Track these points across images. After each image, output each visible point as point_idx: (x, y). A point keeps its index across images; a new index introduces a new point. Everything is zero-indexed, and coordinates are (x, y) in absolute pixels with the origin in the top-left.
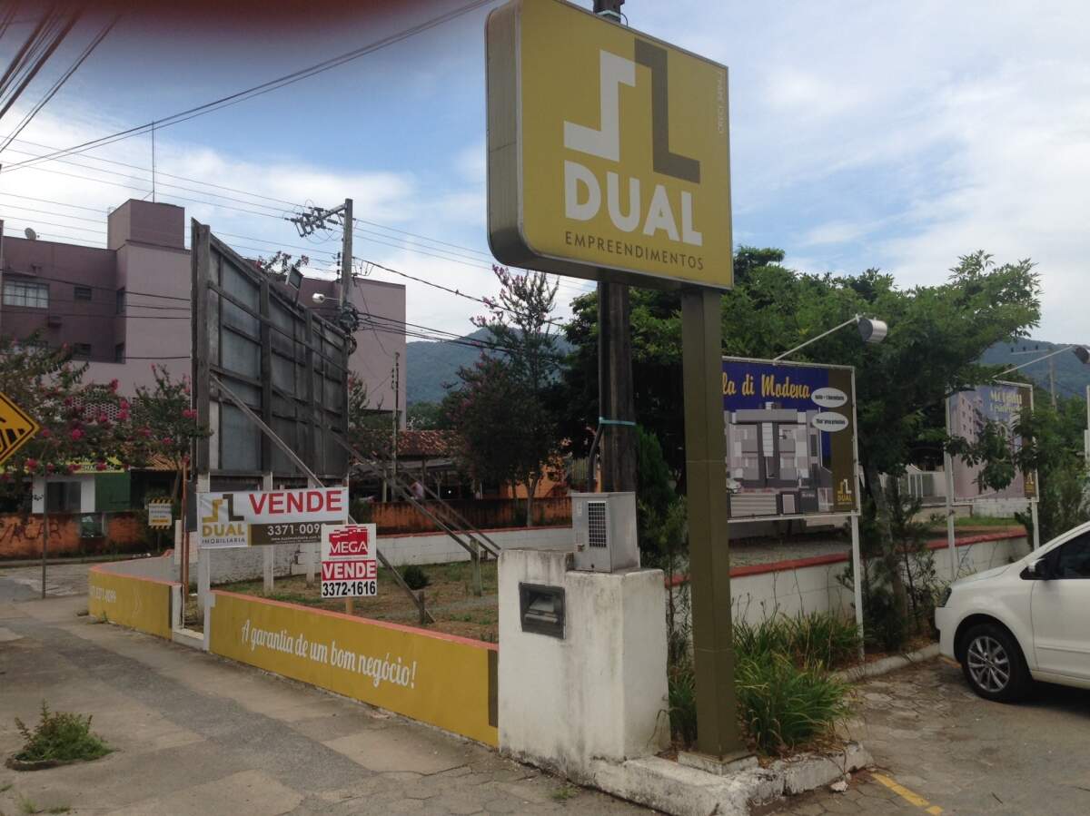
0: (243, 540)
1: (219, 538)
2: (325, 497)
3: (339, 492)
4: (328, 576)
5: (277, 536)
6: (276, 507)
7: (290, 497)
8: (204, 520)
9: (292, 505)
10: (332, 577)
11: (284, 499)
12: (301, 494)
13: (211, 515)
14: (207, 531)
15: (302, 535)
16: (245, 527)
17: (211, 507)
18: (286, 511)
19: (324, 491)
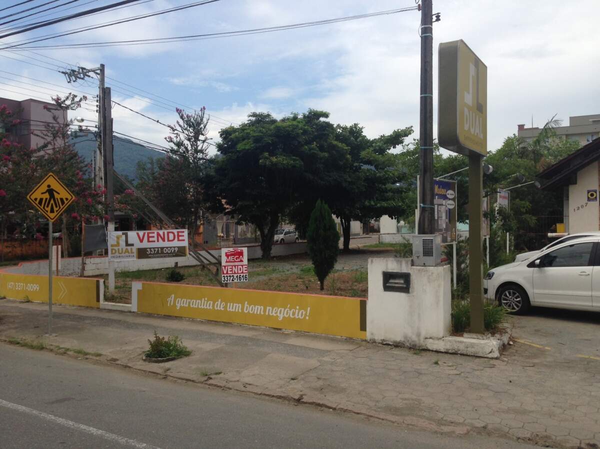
0: (133, 256)
1: (121, 255)
2: (176, 234)
3: (183, 232)
4: (225, 272)
5: (152, 254)
6: (151, 239)
7: (158, 234)
8: (112, 246)
9: (160, 238)
10: (227, 273)
11: (155, 235)
12: (164, 233)
13: (116, 243)
14: (114, 251)
15: (165, 253)
16: (134, 249)
17: (116, 239)
18: (156, 241)
19: (175, 231)
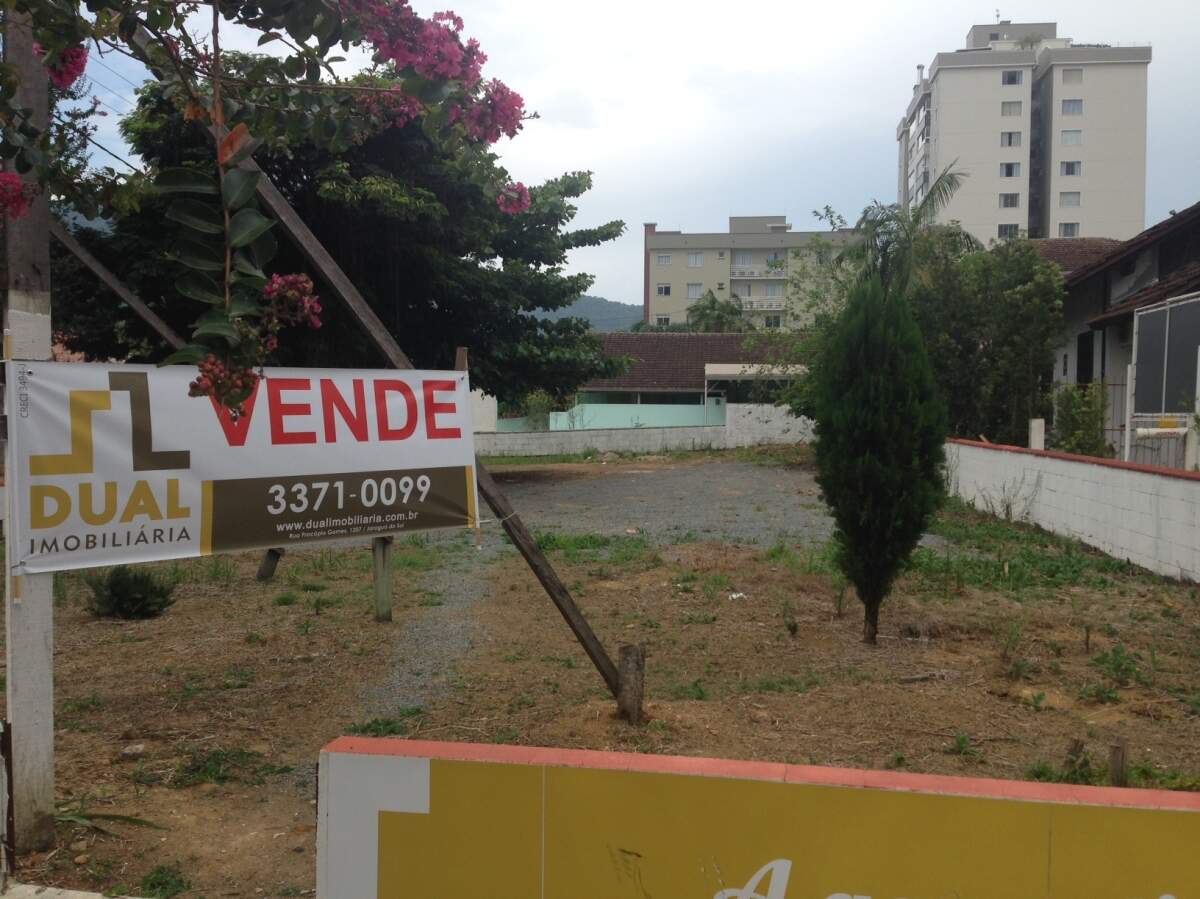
0: (185, 534)
1: (97, 531)
2: (419, 395)
3: (450, 386)
5: (296, 518)
6: (291, 423)
7: (330, 394)
8: (38, 465)
11: (313, 396)
12: (358, 386)
13: (66, 449)
14: (51, 506)
15: (368, 512)
16: (191, 488)
17: (64, 417)
18: (321, 435)
19: (415, 378)
